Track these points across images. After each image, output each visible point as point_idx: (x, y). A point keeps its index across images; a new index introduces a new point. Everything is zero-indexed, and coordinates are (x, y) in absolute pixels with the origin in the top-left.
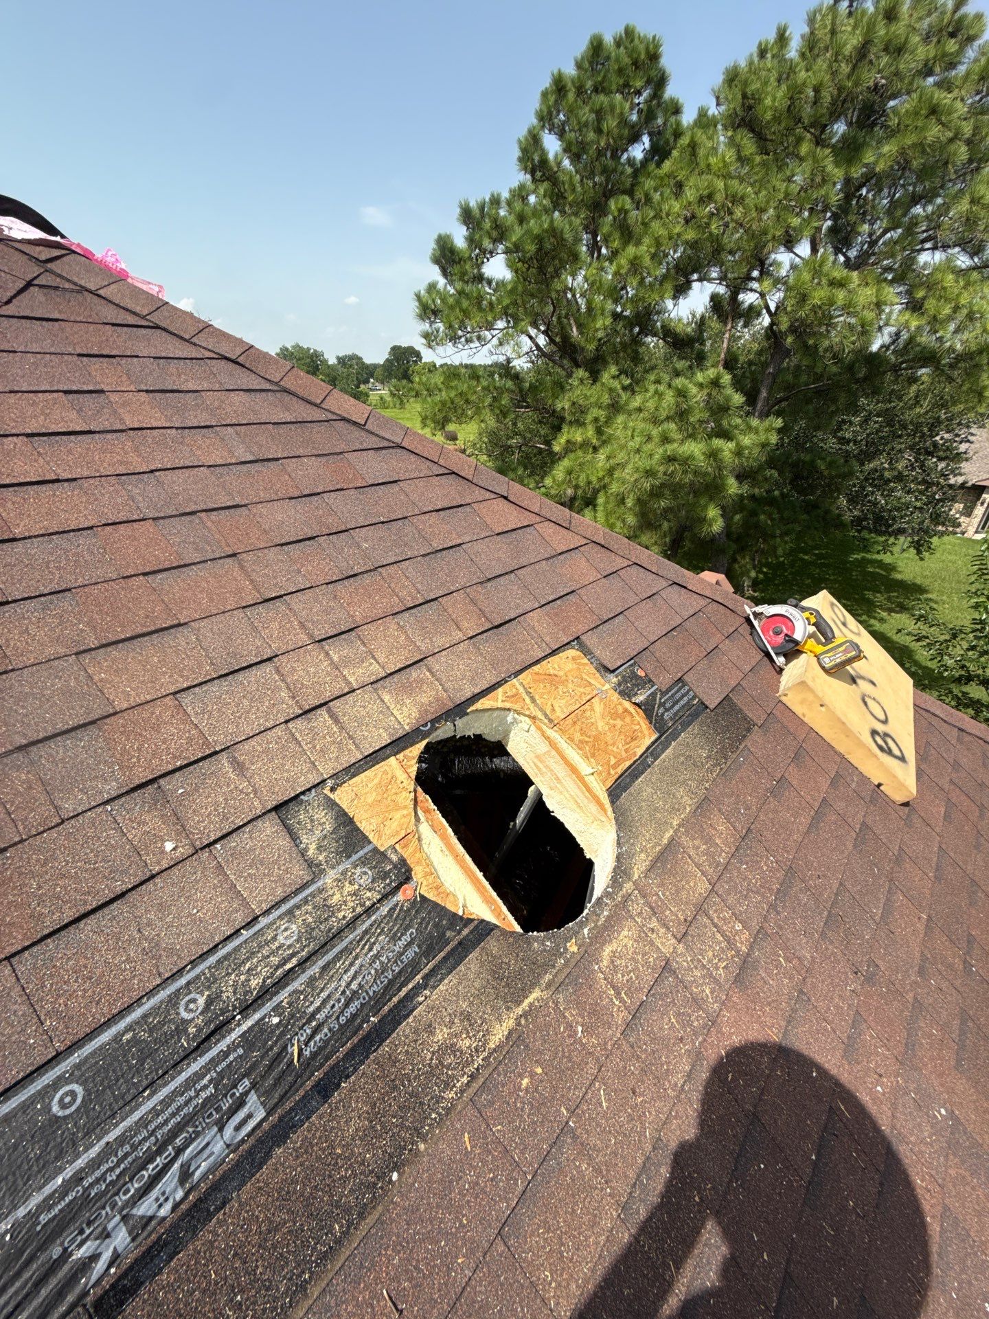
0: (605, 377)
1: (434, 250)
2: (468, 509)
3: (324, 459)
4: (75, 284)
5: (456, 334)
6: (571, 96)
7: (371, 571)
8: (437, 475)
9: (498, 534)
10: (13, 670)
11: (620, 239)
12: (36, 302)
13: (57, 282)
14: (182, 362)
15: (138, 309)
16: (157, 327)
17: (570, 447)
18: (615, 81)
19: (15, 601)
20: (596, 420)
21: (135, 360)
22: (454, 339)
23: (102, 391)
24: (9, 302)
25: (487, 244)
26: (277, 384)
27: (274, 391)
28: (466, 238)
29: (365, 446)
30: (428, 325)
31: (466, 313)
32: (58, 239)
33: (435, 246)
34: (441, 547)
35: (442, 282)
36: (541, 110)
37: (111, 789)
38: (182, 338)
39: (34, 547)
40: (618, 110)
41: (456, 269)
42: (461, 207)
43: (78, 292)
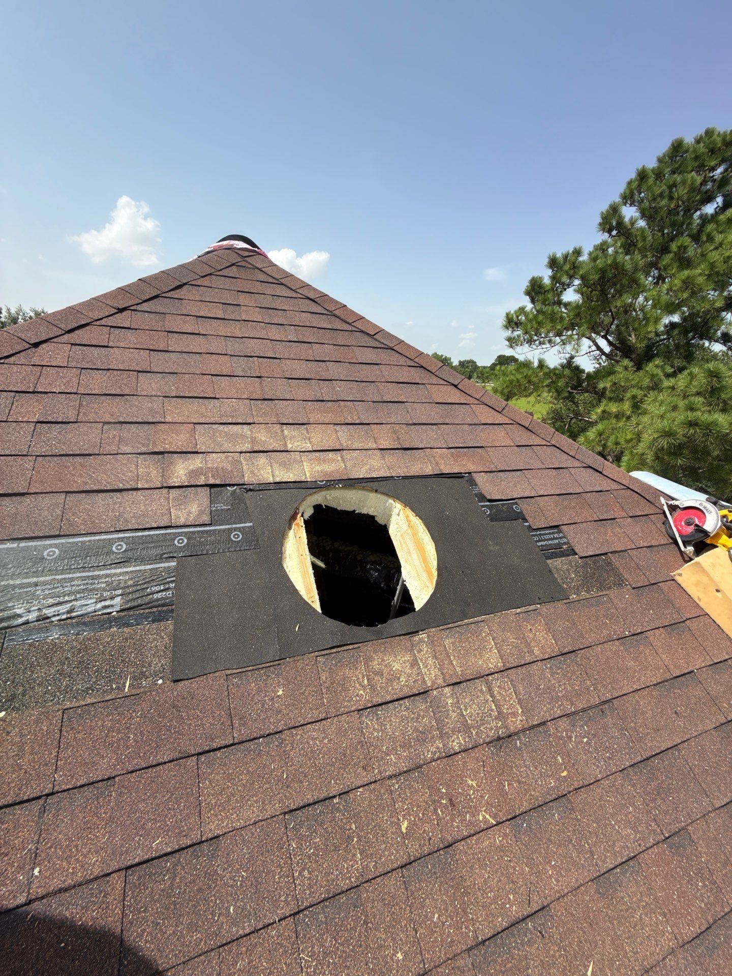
0: (650, 367)
1: (527, 286)
2: (422, 386)
3: (337, 347)
4: (253, 266)
5: (532, 338)
6: (651, 181)
7: (334, 401)
8: (409, 366)
9: (437, 403)
10: (136, 395)
11: (678, 267)
12: (233, 271)
13: (247, 265)
14: (285, 299)
15: (276, 276)
16: (282, 284)
17: (605, 415)
18: (691, 164)
19: (153, 372)
20: (634, 397)
21: (263, 296)
22: (530, 342)
23: (239, 305)
24: (221, 270)
25: (565, 279)
26: (331, 312)
27: (327, 315)
28: (550, 277)
29: (368, 345)
30: (510, 332)
31: (540, 324)
32: (256, 249)
33: (528, 284)
34: (389, 400)
35: (529, 306)
36: (625, 193)
37: (144, 449)
38: (291, 289)
39: (172, 355)
40: (689, 182)
41: (541, 297)
42: (549, 257)
43: (253, 269)
